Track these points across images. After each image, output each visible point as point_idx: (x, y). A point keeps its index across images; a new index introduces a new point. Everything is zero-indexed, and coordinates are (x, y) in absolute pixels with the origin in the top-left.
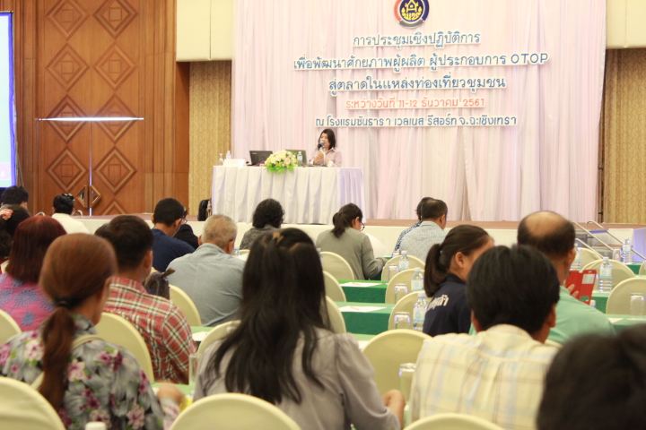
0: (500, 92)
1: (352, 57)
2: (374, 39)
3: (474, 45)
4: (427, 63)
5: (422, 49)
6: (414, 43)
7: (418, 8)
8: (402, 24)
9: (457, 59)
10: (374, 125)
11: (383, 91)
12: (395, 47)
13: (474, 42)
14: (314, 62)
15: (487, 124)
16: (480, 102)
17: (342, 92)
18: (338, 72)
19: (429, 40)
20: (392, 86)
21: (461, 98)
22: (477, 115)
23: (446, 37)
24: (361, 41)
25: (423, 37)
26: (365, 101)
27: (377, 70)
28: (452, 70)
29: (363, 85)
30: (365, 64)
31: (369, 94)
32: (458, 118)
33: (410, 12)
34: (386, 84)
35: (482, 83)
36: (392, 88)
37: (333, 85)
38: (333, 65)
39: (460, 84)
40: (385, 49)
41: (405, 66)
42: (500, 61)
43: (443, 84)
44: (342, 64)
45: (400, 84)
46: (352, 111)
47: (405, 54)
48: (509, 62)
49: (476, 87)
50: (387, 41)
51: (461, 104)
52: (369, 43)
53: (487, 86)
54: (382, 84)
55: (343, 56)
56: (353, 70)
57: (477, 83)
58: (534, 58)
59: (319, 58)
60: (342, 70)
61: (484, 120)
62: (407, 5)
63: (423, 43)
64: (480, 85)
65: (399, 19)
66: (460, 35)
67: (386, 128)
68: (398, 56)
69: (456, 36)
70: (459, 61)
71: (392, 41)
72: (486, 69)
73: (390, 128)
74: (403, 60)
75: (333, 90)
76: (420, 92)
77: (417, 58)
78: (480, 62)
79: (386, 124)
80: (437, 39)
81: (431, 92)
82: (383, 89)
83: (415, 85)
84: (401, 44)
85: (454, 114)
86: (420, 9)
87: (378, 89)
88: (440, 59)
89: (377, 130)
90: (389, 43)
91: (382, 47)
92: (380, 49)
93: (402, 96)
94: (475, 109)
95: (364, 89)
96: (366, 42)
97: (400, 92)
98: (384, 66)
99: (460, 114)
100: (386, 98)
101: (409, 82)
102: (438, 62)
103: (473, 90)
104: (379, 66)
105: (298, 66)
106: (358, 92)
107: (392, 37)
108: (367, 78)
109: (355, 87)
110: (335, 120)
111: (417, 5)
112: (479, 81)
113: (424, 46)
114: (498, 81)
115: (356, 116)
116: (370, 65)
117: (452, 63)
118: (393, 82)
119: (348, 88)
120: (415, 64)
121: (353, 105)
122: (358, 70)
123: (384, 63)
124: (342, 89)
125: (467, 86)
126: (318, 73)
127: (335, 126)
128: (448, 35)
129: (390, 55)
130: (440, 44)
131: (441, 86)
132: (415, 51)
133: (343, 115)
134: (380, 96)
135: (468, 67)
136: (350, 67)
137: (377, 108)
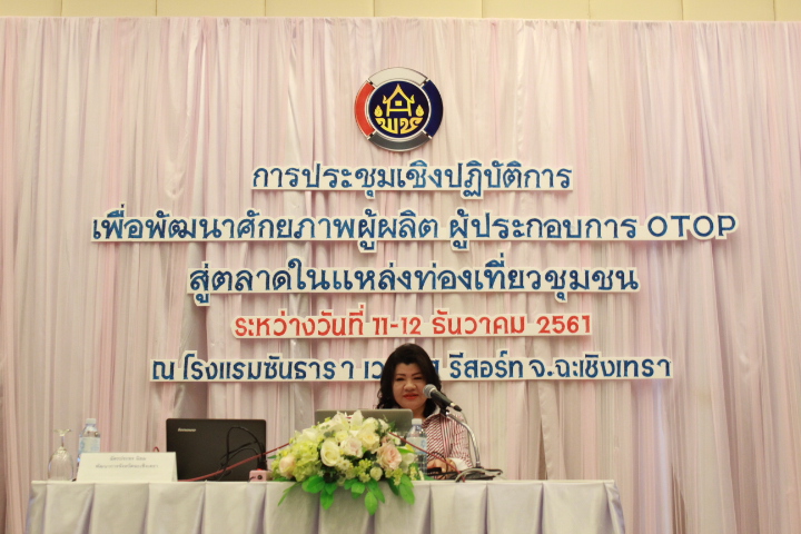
0: (625, 302)
1: (251, 213)
2: (306, 173)
3: (557, 193)
4: (444, 233)
5: (427, 199)
6: (410, 185)
7: (414, 107)
8: (376, 141)
9: (517, 223)
10: (311, 375)
11: (329, 297)
12: (359, 193)
13: (557, 186)
14: (150, 224)
15: (600, 376)
16: (582, 323)
17: (224, 296)
18: (211, 249)
19: (445, 180)
20: (356, 283)
21: (532, 314)
22: (574, 356)
23: (488, 173)
24: (273, 179)
25: (430, 171)
26: (288, 318)
27: (315, 245)
28: (506, 248)
29: (281, 279)
30: (285, 231)
31: (294, 302)
32: (525, 361)
33: (393, 115)
34: (341, 278)
35: (582, 280)
36: (356, 288)
37: (201, 278)
38: (200, 230)
39: (528, 282)
40: (333, 197)
41: (388, 236)
42: (623, 231)
43: (485, 281)
44: (225, 230)
45: (377, 279)
46: (249, 344)
47: (389, 210)
48: (642, 234)
49: (567, 289)
50: (341, 178)
51: (532, 329)
52: (294, 183)
53: (594, 286)
54: (329, 278)
55: (225, 209)
56: (252, 245)
57: (569, 280)
58: (703, 226)
59: (160, 214)
60: (223, 244)
61: (591, 364)
62: (387, 102)
63: (430, 186)
64: (576, 284)
65: (368, 130)
66: (523, 170)
67: (341, 383)
68: (369, 212)
69: (513, 173)
70: (523, 229)
71: (352, 179)
72: (588, 250)
73: (350, 385)
74: (383, 223)
75: (201, 290)
76: (427, 300)
77: (418, 220)
78: (574, 232)
79: (341, 374)
80: (465, 177)
81: (455, 299)
82: (332, 289)
83: (415, 282)
84: (375, 188)
85: (516, 352)
86: (420, 111)
87: (319, 289)
88: (476, 223)
89: (316, 390)
90: (345, 184)
91: (326, 194)
92: (320, 198)
93: (379, 308)
94: (567, 339)
95: (283, 289)
96: (286, 179)
97: (376, 299)
98: (334, 236)
99: (529, 353)
100: (342, 312)
101: (398, 273)
102: (472, 231)
103: (561, 296)
104: (321, 235)
105: (103, 231)
106: (265, 297)
107: (353, 171)
108: (291, 264)
109: (259, 285)
110: (206, 364)
111: (410, 101)
112: (574, 275)
113: (431, 193)
114: (620, 275)
115: (261, 356)
116: (298, 234)
117: (504, 234)
118: (358, 275)
119: (239, 286)
120: (414, 233)
121: (254, 328)
122: (266, 244)
123: (334, 230)
124: (224, 289)
125: (546, 286)
126: (156, 249)
127: (204, 378)
128: (494, 171)
129: (348, 211)
130: (474, 187)
131: (479, 285)
132: (412, 204)
133: (223, 351)
134: (323, 306)
135: (543, 244)
136: (246, 237)
137: (315, 335)
